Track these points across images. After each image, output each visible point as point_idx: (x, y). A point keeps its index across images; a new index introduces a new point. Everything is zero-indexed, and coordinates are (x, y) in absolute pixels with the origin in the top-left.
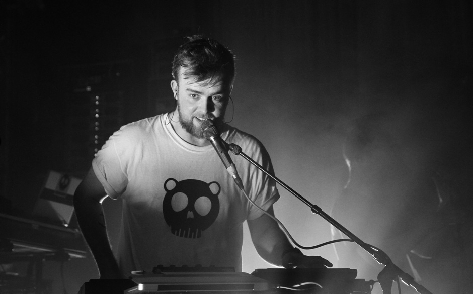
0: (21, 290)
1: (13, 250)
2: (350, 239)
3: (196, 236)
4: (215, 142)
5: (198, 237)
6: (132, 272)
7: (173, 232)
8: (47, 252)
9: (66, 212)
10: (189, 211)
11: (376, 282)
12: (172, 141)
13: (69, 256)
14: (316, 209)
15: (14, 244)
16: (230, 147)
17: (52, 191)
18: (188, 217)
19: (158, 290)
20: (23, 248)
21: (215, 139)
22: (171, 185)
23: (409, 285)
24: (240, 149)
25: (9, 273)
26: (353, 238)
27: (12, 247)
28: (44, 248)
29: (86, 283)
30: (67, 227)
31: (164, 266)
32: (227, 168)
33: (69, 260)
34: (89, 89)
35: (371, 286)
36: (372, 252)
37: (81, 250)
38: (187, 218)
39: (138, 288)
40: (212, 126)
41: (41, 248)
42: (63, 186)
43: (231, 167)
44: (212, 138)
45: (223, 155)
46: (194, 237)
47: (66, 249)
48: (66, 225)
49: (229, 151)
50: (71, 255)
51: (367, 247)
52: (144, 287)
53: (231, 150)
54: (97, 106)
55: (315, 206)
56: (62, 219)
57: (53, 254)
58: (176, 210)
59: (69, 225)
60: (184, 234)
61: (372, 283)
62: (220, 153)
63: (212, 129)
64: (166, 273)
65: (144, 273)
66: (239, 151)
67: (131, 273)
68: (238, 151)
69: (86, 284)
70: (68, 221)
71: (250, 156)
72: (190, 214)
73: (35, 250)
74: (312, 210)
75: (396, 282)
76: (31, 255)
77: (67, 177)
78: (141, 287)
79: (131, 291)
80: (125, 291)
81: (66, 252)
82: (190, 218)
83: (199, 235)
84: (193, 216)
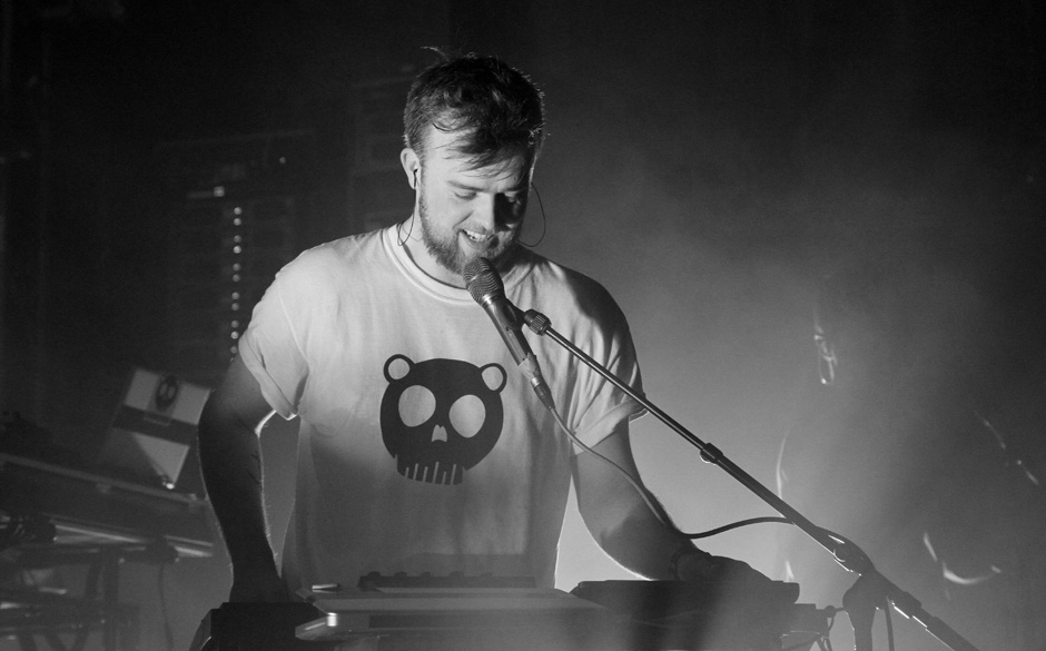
0: (74, 626)
1: (55, 539)
2: (782, 516)
3: (452, 480)
4: (493, 307)
5: (456, 483)
6: (314, 587)
7: (401, 471)
8: (130, 544)
9: (169, 458)
10: (437, 426)
11: (841, 609)
12: (405, 278)
13: (177, 552)
14: (712, 453)
15: (58, 527)
16: (526, 317)
17: (139, 413)
18: (435, 438)
19: (369, 626)
20: (77, 534)
21: (493, 299)
22: (399, 370)
23: (911, 617)
24: (547, 322)
25: (45, 589)
26: (792, 516)
27: (54, 532)
28: (122, 535)
29: (213, 610)
30: (172, 490)
31: (383, 574)
32: (518, 364)
33: (177, 560)
34: (219, 192)
36: (831, 545)
37: (202, 540)
38: (433, 440)
39: (326, 621)
40: (486, 272)
41: (117, 535)
42: (164, 401)
43: (527, 360)
44: (487, 298)
45: (511, 335)
46: (447, 482)
47: (168, 537)
48: (170, 486)
49: (525, 326)
50: (180, 549)
51: (821, 535)
52: (340, 620)
53: (529, 325)
54: (236, 229)
55: (710, 447)
56: (160, 473)
57: (143, 549)
58: (410, 423)
59: (177, 485)
60: (425, 476)
61: (831, 611)
62: (504, 331)
63: (487, 278)
64: (386, 590)
66: (545, 326)
67: (311, 589)
68: (543, 326)
69: (214, 612)
70: (175, 477)
71: (568, 338)
72: (439, 433)
73: (102, 538)
74: (703, 454)
75: (883, 611)
76: (95, 551)
77: (171, 382)
78: (332, 620)
79: (312, 629)
80: (298, 629)
81: (170, 544)
82: (438, 441)
83: (459, 479)
84: (444, 438)
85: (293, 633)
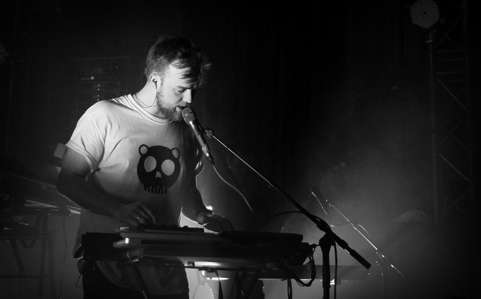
0: (31, 238)
1: (25, 205)
2: (299, 211)
4: (193, 126)
5: (165, 193)
7: (145, 189)
8: (53, 208)
10: (157, 172)
11: (317, 245)
13: (70, 212)
14: (273, 185)
15: (27, 200)
16: (206, 130)
17: (59, 159)
19: (141, 244)
20: (34, 203)
21: (193, 123)
22: (144, 150)
25: (21, 223)
26: (302, 210)
27: (25, 202)
33: (71, 215)
34: (92, 78)
35: (313, 249)
38: (156, 177)
39: (124, 241)
40: (191, 113)
41: (48, 204)
43: (205, 146)
44: (191, 123)
45: (199, 137)
46: (162, 193)
47: (68, 206)
50: (72, 211)
51: (313, 218)
52: (130, 241)
53: (206, 133)
54: (98, 93)
57: (58, 210)
58: (148, 171)
60: (154, 191)
61: (314, 246)
63: (192, 115)
64: (147, 231)
65: (130, 229)
67: (119, 229)
68: (212, 134)
72: (158, 175)
73: (43, 205)
75: (334, 247)
76: (40, 210)
78: (127, 241)
79: (120, 243)
80: (114, 243)
81: (68, 209)
82: (158, 178)
83: (166, 192)
84: (160, 176)
85: (112, 245)
